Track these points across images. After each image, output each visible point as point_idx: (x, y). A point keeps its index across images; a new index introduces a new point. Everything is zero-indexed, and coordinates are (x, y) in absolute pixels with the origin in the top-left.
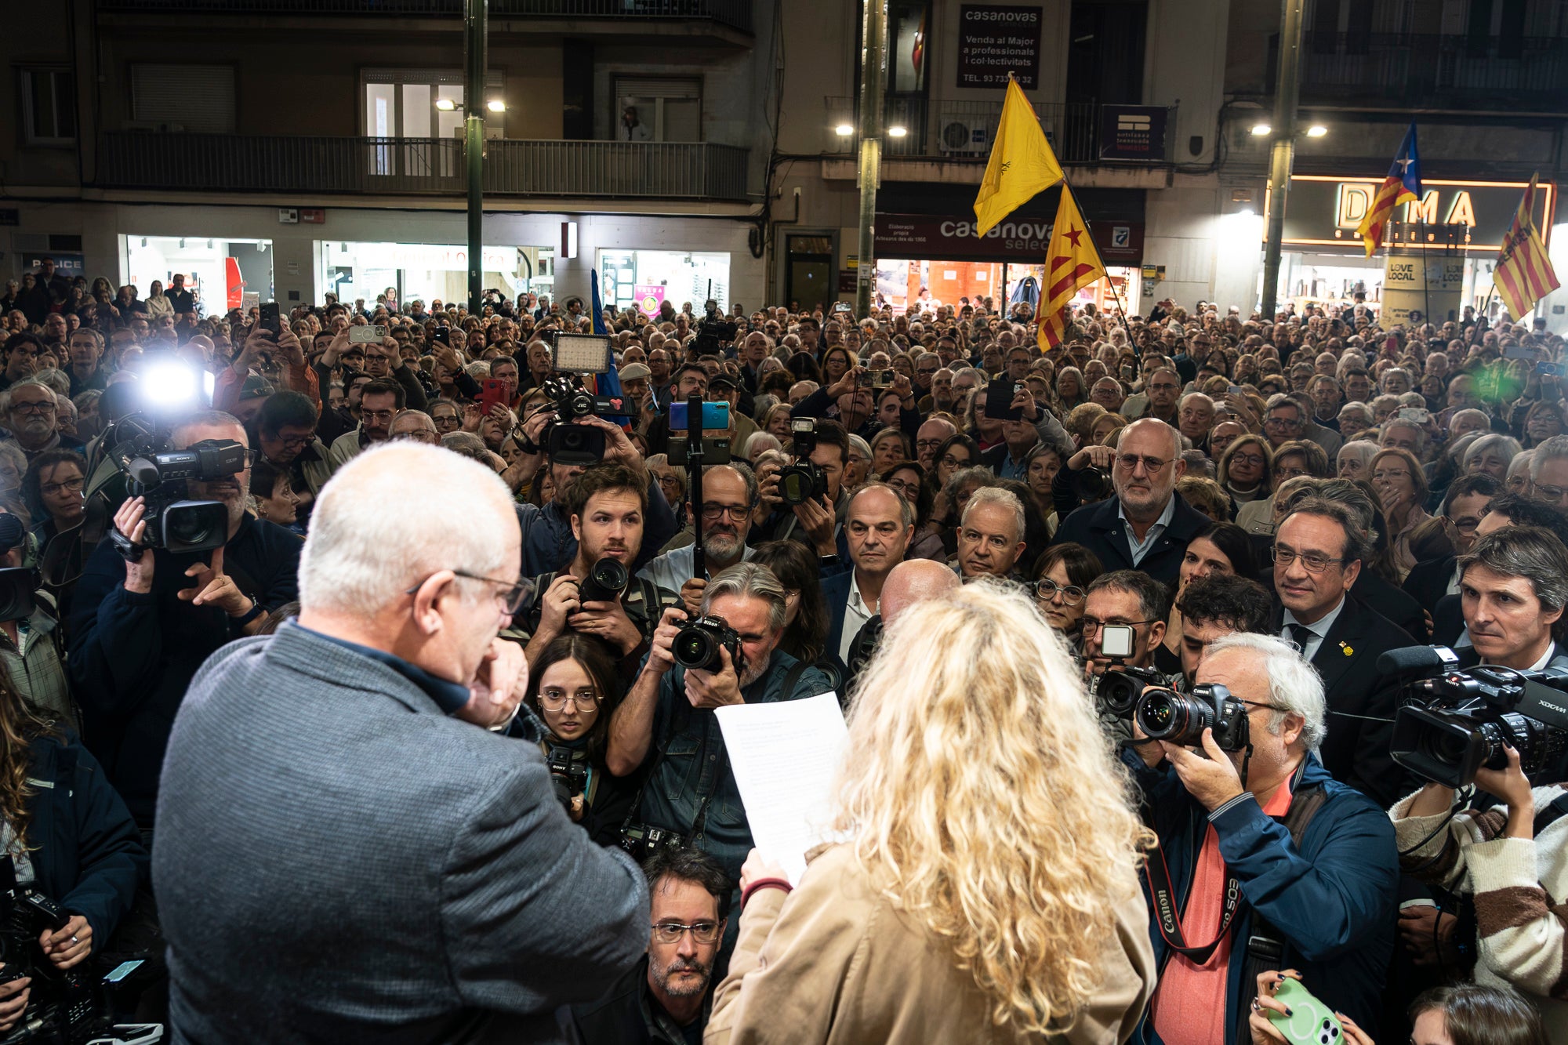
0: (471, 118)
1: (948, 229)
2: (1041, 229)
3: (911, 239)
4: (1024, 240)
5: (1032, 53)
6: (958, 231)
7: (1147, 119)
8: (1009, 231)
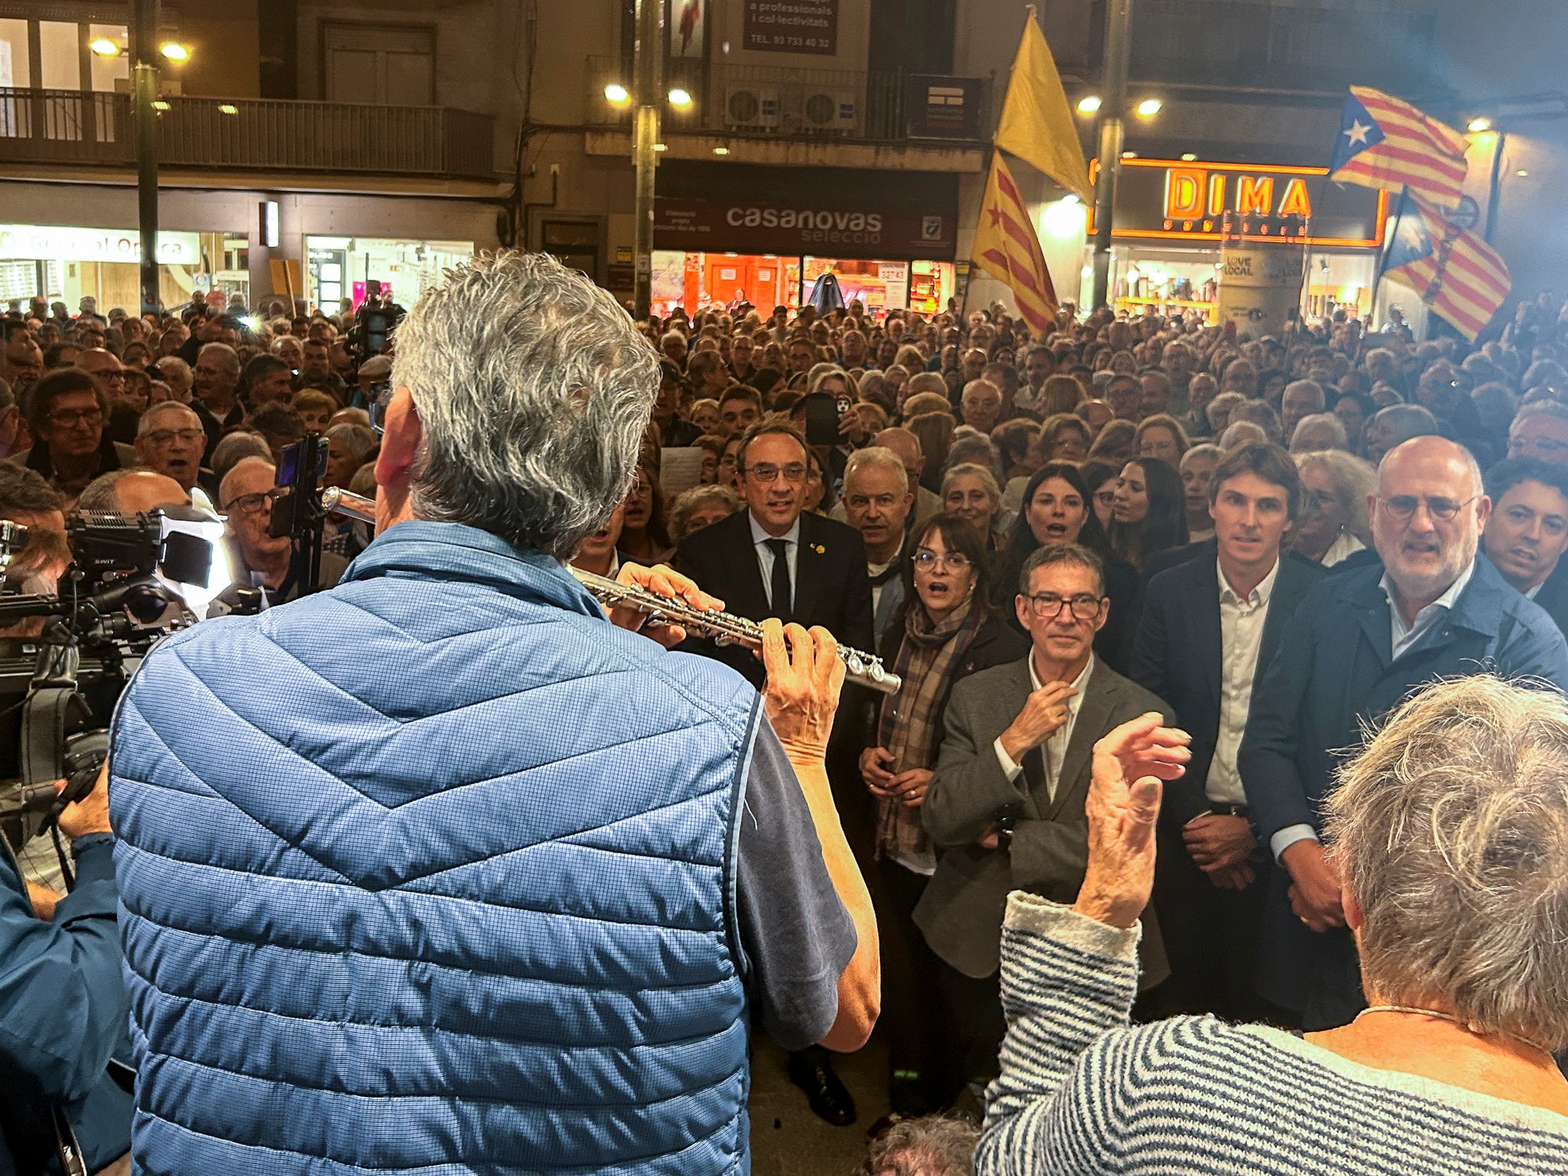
0: (140, 66)
1: (736, 217)
2: (842, 217)
3: (692, 229)
4: (823, 231)
5: (829, 12)
6: (748, 219)
7: (960, 92)
8: (806, 219)
